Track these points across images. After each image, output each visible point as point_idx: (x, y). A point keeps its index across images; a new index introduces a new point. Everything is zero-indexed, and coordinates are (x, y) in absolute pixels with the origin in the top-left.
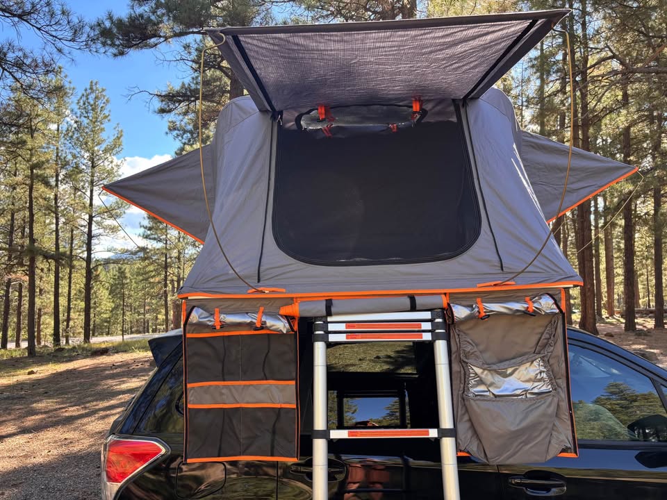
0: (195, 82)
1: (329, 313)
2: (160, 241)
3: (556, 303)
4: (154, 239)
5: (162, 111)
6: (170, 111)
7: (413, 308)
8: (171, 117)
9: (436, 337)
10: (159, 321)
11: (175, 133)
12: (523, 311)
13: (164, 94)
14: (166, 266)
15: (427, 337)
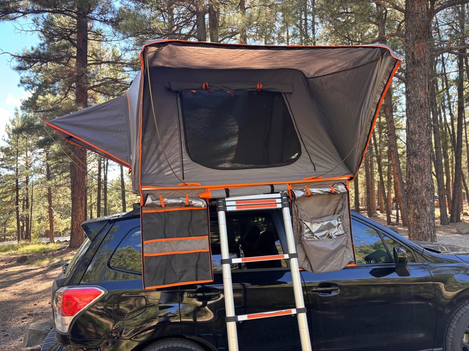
0: (42, 47)
1: (228, 196)
2: (12, 169)
3: (346, 187)
4: (7, 168)
5: (19, 69)
6: (25, 69)
7: (272, 192)
8: (26, 74)
9: (284, 206)
10: (7, 232)
11: (26, 86)
12: (329, 192)
13: (21, 55)
14: (17, 188)
15: (279, 206)
